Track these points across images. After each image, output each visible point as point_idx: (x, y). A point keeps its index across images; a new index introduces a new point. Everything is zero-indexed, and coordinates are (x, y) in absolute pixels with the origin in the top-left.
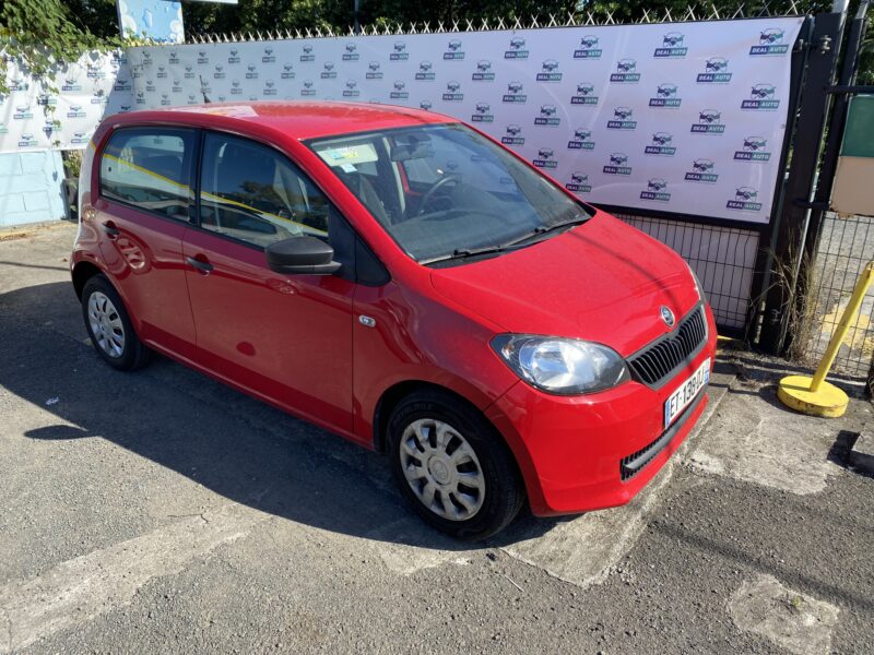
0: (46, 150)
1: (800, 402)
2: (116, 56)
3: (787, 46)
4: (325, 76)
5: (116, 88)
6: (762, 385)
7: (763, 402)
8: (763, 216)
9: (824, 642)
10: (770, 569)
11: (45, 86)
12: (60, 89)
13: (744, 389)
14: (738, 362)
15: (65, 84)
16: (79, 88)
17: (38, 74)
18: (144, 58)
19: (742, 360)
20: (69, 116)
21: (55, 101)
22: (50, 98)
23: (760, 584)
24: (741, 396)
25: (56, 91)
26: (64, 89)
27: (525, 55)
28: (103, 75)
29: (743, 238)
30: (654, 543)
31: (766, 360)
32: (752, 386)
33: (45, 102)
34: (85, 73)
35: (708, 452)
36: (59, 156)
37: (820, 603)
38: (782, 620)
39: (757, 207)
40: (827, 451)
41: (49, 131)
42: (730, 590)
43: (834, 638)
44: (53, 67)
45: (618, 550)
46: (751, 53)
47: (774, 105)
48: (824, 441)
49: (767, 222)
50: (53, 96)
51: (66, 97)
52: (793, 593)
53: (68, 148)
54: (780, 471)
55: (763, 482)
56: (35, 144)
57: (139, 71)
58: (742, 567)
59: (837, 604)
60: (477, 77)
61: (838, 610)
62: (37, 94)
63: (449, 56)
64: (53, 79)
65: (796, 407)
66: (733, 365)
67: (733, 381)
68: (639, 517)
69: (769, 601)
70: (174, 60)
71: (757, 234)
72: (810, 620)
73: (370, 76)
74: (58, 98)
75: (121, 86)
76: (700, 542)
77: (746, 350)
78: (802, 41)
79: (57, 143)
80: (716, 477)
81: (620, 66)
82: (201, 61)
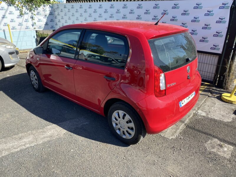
0: (32, 30)
1: (227, 100)
2: (50, 6)
3: (229, 7)
4: (105, 12)
5: (50, 14)
6: (217, 95)
7: (217, 100)
8: (220, 52)
9: (229, 154)
10: (216, 138)
11: (32, 13)
12: (36, 14)
13: (212, 96)
14: (211, 90)
15: (37, 13)
16: (41, 14)
17: (31, 10)
18: (57, 6)
19: (212, 89)
20: (38, 21)
21: (35, 18)
22: (33, 17)
23: (214, 141)
24: (211, 98)
25: (35, 15)
26: (37, 14)
27: (159, 8)
28: (46, 11)
29: (214, 57)
30: (187, 130)
31: (219, 89)
32: (214, 96)
33: (32, 18)
34: (42, 10)
35: (202, 111)
36: (35, 32)
37: (228, 146)
38: (219, 149)
39: (219, 49)
40: (233, 112)
41: (33, 25)
42: (206, 142)
43: (231, 154)
44: (34, 9)
45: (179, 131)
46: (219, 8)
47: (225, 22)
48: (233, 109)
49: (221, 53)
50: (34, 16)
51: (37, 16)
52: (222, 143)
53: (38, 30)
54: (221, 116)
55: (216, 118)
56: (29, 28)
57: (56, 10)
58: (210, 137)
59: (233, 146)
60: (146, 13)
61: (233, 147)
62: (30, 16)
63: (138, 8)
64: (34, 11)
65: (226, 101)
66: (210, 90)
67: (209, 94)
68: (184, 124)
69: (216, 145)
70: (65, 7)
71: (218, 56)
72: (226, 149)
73: (117, 12)
74: (35, 17)
75: (51, 14)
76: (199, 131)
77: (213, 87)
78: (233, 5)
79: (35, 28)
80: (204, 116)
81: (184, 11)
82: (72, 8)
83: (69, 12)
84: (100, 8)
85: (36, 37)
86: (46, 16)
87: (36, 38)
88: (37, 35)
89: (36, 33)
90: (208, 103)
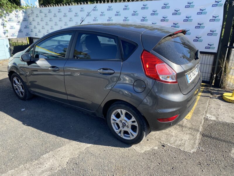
2: (23, 11)
3: (222, 4)
5: (23, 20)
6: (218, 96)
8: (215, 51)
11: (3, 20)
12: (7, 21)
15: (9, 19)
16: (13, 21)
18: (32, 12)
20: (10, 28)
21: (6, 24)
22: (5, 23)
24: (213, 99)
25: (6, 21)
26: (9, 21)
27: (147, 8)
28: (19, 17)
29: (209, 57)
30: (205, 139)
31: (216, 89)
32: (215, 96)
34: (14, 16)
35: (210, 114)
39: (213, 48)
41: (5, 33)
42: (230, 151)
44: (5, 14)
45: (197, 142)
47: (219, 20)
51: (9, 23)
57: (30, 15)
60: (133, 15)
63: (125, 9)
66: (209, 91)
68: (199, 133)
70: (41, 12)
75: (25, 20)
77: (210, 87)
78: (227, 2)
79: (7, 36)
81: (175, 11)
82: (49, 12)
83: (45, 16)
84: (81, 11)
85: (9, 46)
86: (19, 22)
87: (9, 48)
88: (10, 43)
89: (9, 41)
90: (212, 105)
